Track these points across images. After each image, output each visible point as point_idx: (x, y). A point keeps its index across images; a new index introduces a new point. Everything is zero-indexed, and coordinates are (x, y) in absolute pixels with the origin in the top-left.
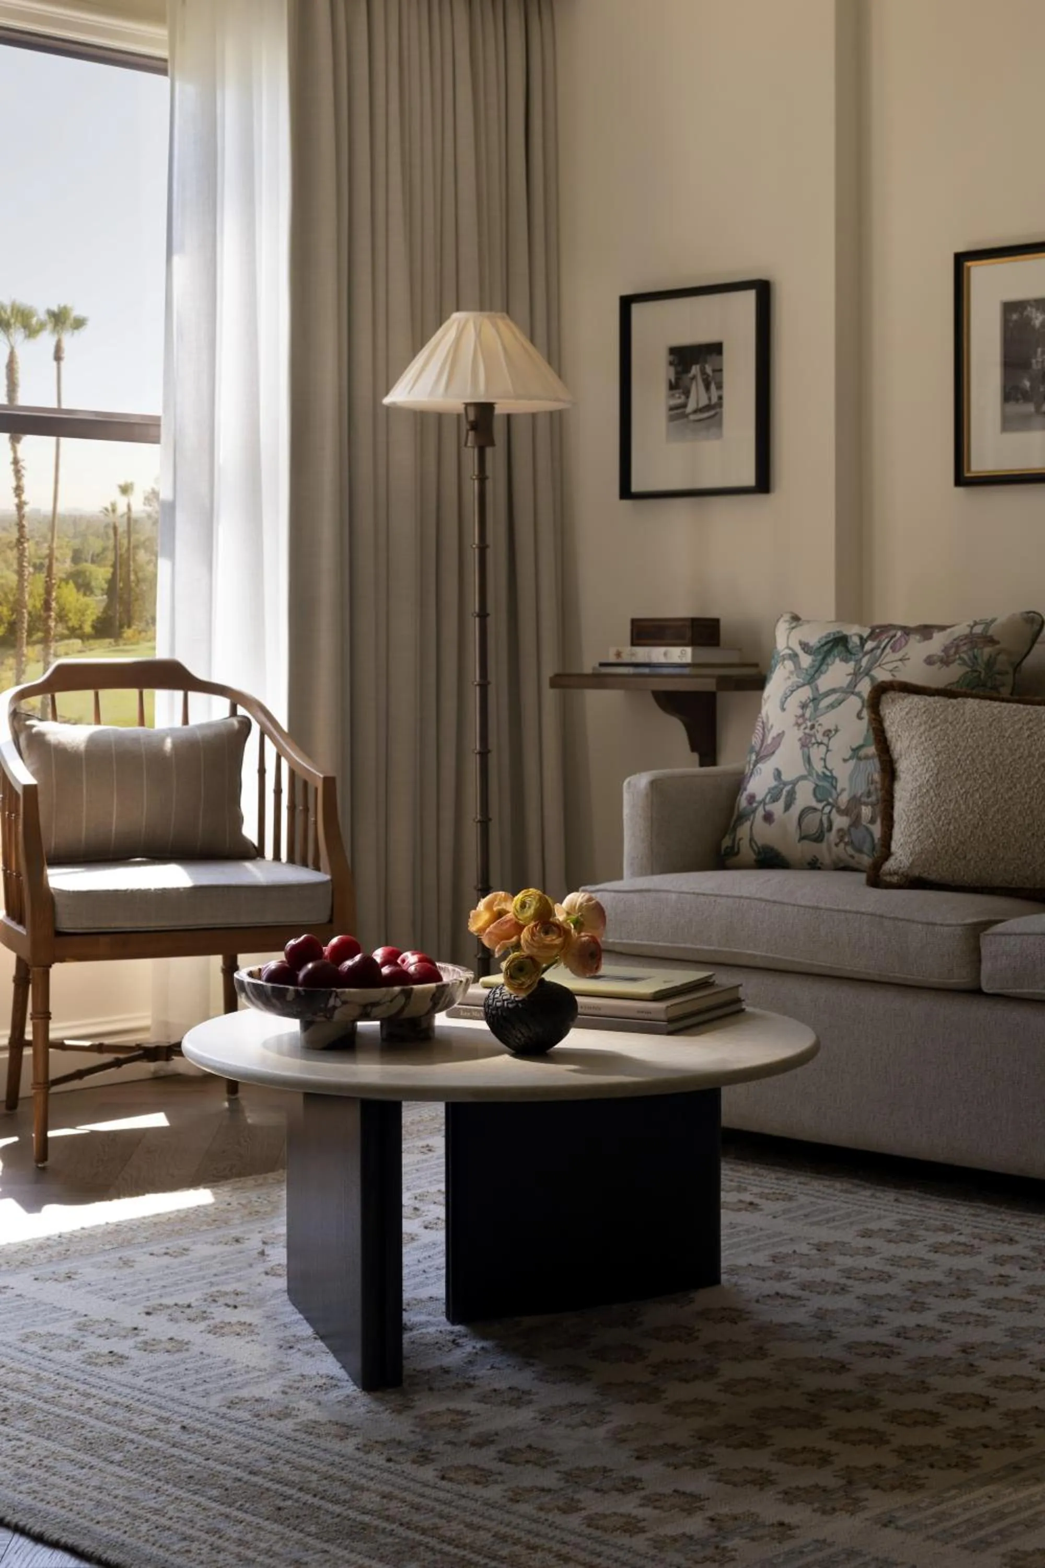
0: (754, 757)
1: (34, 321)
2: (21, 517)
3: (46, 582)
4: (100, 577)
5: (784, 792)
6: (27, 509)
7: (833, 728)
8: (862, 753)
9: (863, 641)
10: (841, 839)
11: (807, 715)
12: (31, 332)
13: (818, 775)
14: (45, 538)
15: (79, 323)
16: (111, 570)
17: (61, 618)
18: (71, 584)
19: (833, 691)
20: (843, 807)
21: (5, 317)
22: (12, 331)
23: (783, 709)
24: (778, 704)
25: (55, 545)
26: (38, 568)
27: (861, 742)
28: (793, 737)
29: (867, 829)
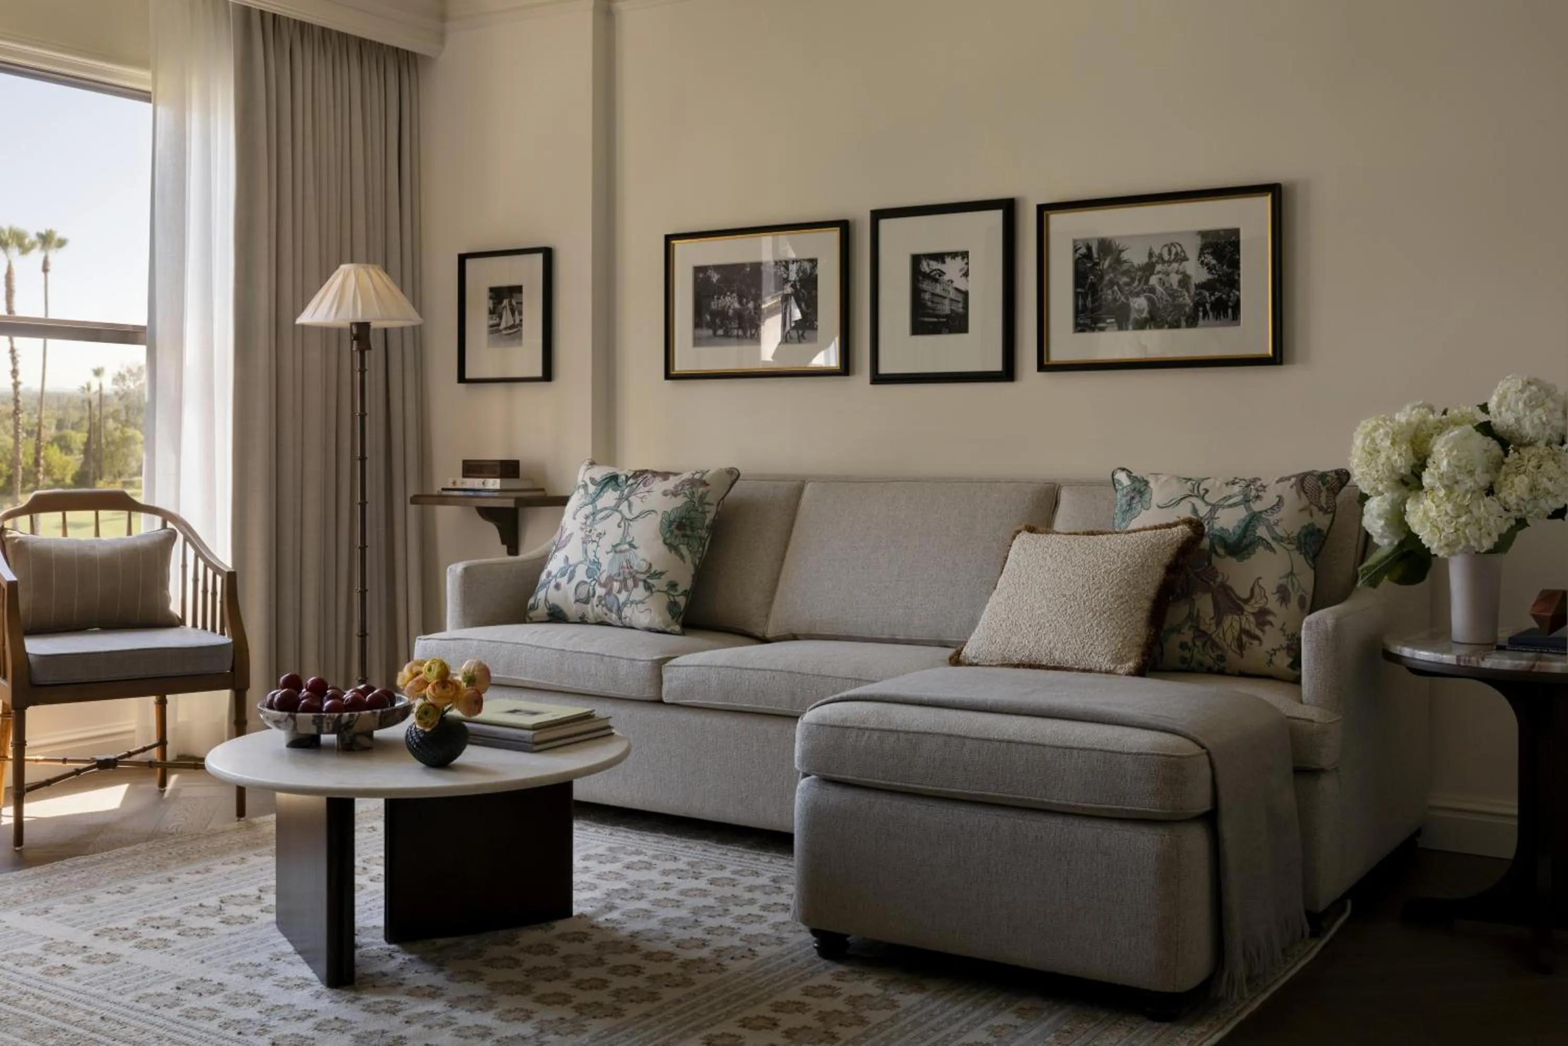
0: (554, 548)
1: (27, 241)
2: (17, 393)
3: (36, 444)
4: (78, 441)
5: (569, 571)
6: (21, 388)
7: (602, 532)
8: (618, 548)
9: (627, 478)
10: (600, 602)
11: (588, 523)
12: (25, 249)
13: (590, 561)
14: (35, 409)
15: (62, 243)
16: (86, 435)
17: (48, 472)
18: (56, 446)
19: (606, 509)
20: (602, 582)
21: (4, 238)
22: (10, 249)
23: (574, 518)
24: (572, 516)
25: (43, 415)
26: (30, 433)
27: (618, 542)
28: (579, 536)
29: (616, 597)
